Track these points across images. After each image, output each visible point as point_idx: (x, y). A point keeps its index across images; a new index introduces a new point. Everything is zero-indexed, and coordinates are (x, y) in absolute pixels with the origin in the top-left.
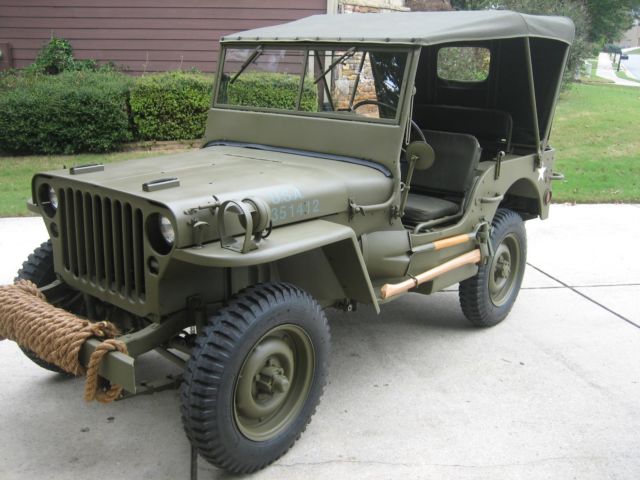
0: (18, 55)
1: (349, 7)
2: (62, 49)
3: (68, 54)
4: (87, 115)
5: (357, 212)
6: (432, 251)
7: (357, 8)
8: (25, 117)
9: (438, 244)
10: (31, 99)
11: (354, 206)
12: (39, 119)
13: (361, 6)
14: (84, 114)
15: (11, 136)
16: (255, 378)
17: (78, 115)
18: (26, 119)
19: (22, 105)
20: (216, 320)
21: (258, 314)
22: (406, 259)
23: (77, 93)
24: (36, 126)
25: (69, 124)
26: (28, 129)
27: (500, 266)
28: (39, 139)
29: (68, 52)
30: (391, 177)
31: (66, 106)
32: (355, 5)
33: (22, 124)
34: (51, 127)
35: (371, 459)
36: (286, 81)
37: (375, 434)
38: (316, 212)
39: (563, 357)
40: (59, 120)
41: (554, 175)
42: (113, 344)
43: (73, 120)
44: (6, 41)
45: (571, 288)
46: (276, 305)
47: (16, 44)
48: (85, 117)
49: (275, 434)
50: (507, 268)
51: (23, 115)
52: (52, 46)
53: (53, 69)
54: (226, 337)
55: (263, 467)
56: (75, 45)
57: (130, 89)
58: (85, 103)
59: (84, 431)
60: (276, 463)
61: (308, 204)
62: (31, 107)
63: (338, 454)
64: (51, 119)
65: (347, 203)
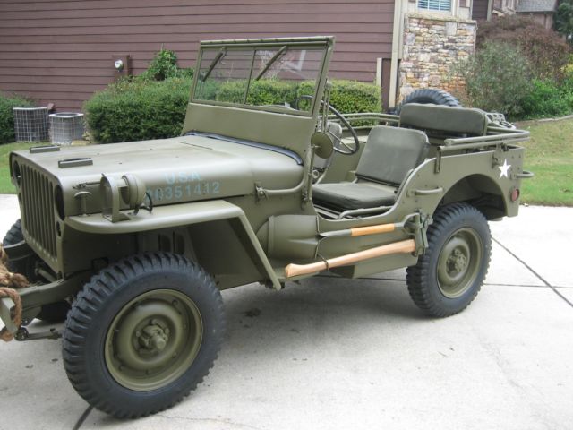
0: (136, 64)
1: (415, 20)
2: (168, 60)
3: (173, 64)
4: (179, 114)
5: (261, 195)
6: (349, 237)
7: (422, 21)
8: (131, 116)
9: (355, 231)
10: (136, 100)
11: (260, 190)
12: (141, 117)
13: (427, 20)
14: (177, 114)
15: (120, 132)
16: (134, 333)
17: (172, 114)
18: (132, 117)
19: (129, 105)
20: (94, 279)
21: (131, 276)
22: (314, 242)
23: (172, 96)
24: (139, 123)
25: (165, 122)
26: (133, 126)
27: (454, 259)
28: (141, 134)
29: (173, 62)
30: (302, 164)
31: (163, 107)
32: (420, 19)
33: (128, 121)
34: (150, 124)
35: (244, 422)
36: (350, 87)
37: (264, 401)
38: (216, 193)
39: (499, 353)
40: (157, 119)
41: (524, 173)
42: (5, 291)
43: (168, 118)
44: (127, 54)
45: (553, 288)
46: (151, 271)
47: (134, 56)
48: (178, 116)
49: (158, 387)
50: (462, 262)
51: (130, 114)
52: (160, 58)
53: (161, 76)
54: (97, 293)
55: (144, 415)
56: (179, 56)
57: (217, 93)
58: (178, 104)
59: (28, 367)
60: (160, 413)
61: (207, 185)
62: (135, 107)
63: (218, 413)
64: (151, 117)
65: (253, 186)
